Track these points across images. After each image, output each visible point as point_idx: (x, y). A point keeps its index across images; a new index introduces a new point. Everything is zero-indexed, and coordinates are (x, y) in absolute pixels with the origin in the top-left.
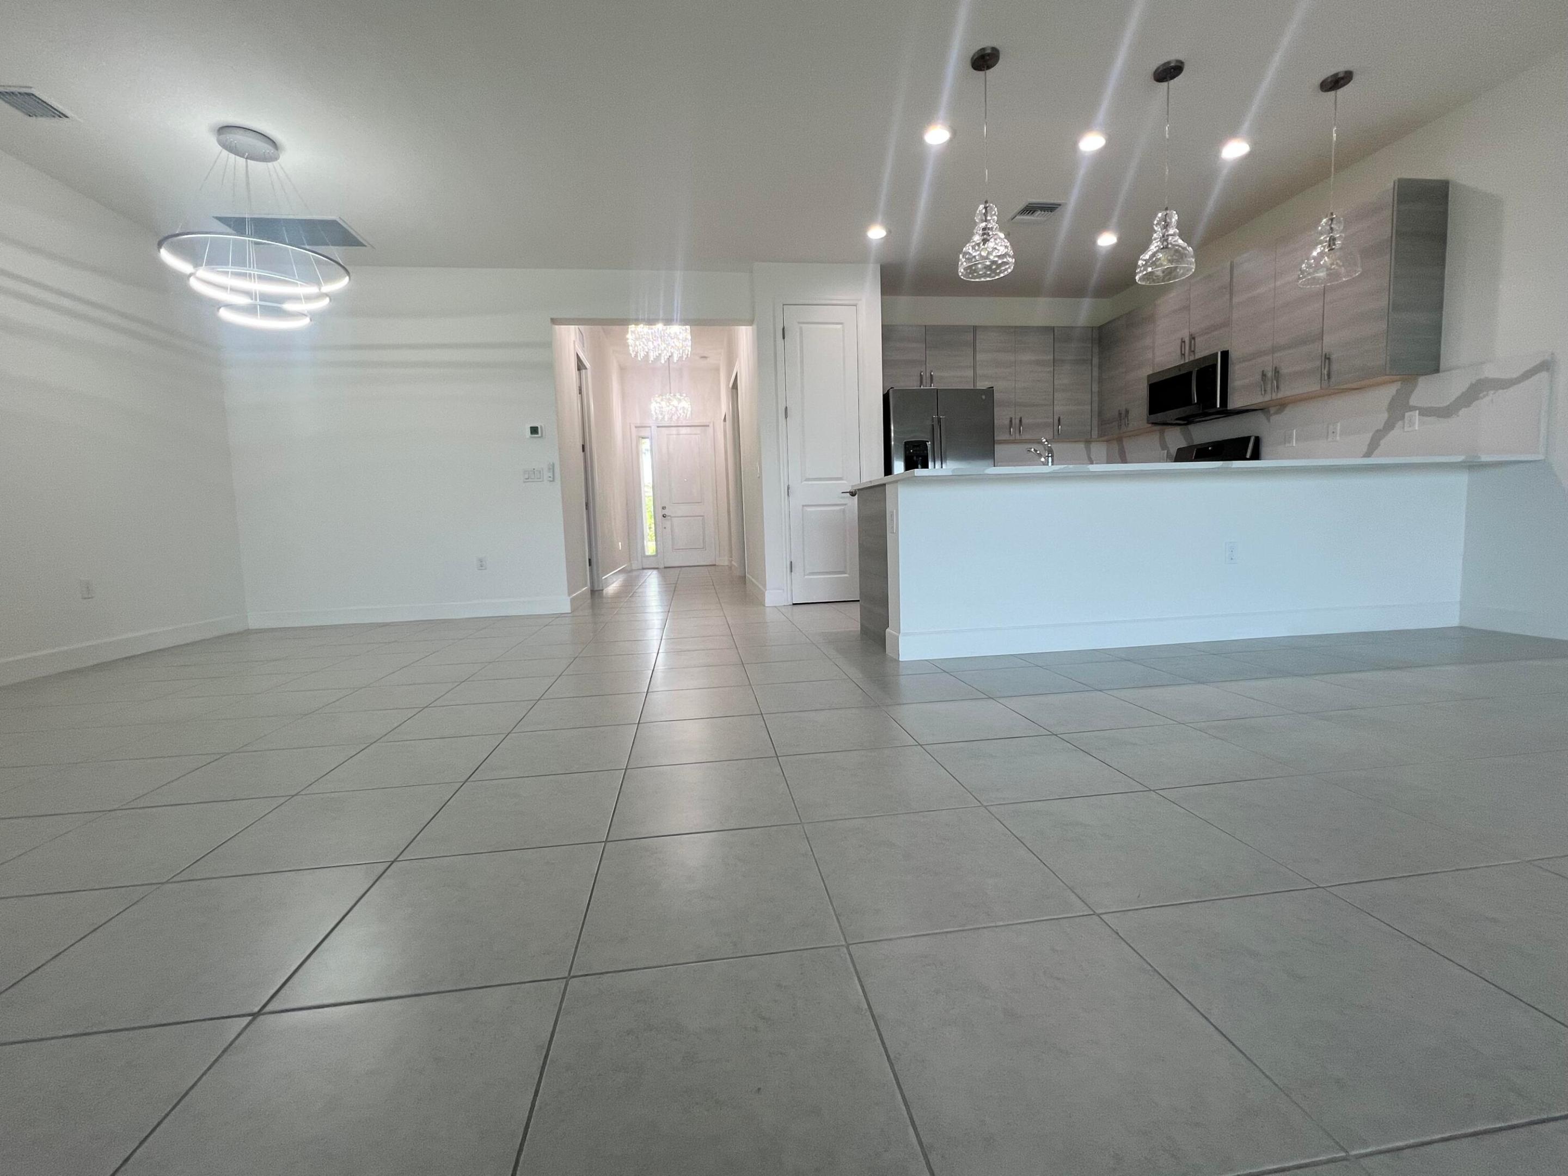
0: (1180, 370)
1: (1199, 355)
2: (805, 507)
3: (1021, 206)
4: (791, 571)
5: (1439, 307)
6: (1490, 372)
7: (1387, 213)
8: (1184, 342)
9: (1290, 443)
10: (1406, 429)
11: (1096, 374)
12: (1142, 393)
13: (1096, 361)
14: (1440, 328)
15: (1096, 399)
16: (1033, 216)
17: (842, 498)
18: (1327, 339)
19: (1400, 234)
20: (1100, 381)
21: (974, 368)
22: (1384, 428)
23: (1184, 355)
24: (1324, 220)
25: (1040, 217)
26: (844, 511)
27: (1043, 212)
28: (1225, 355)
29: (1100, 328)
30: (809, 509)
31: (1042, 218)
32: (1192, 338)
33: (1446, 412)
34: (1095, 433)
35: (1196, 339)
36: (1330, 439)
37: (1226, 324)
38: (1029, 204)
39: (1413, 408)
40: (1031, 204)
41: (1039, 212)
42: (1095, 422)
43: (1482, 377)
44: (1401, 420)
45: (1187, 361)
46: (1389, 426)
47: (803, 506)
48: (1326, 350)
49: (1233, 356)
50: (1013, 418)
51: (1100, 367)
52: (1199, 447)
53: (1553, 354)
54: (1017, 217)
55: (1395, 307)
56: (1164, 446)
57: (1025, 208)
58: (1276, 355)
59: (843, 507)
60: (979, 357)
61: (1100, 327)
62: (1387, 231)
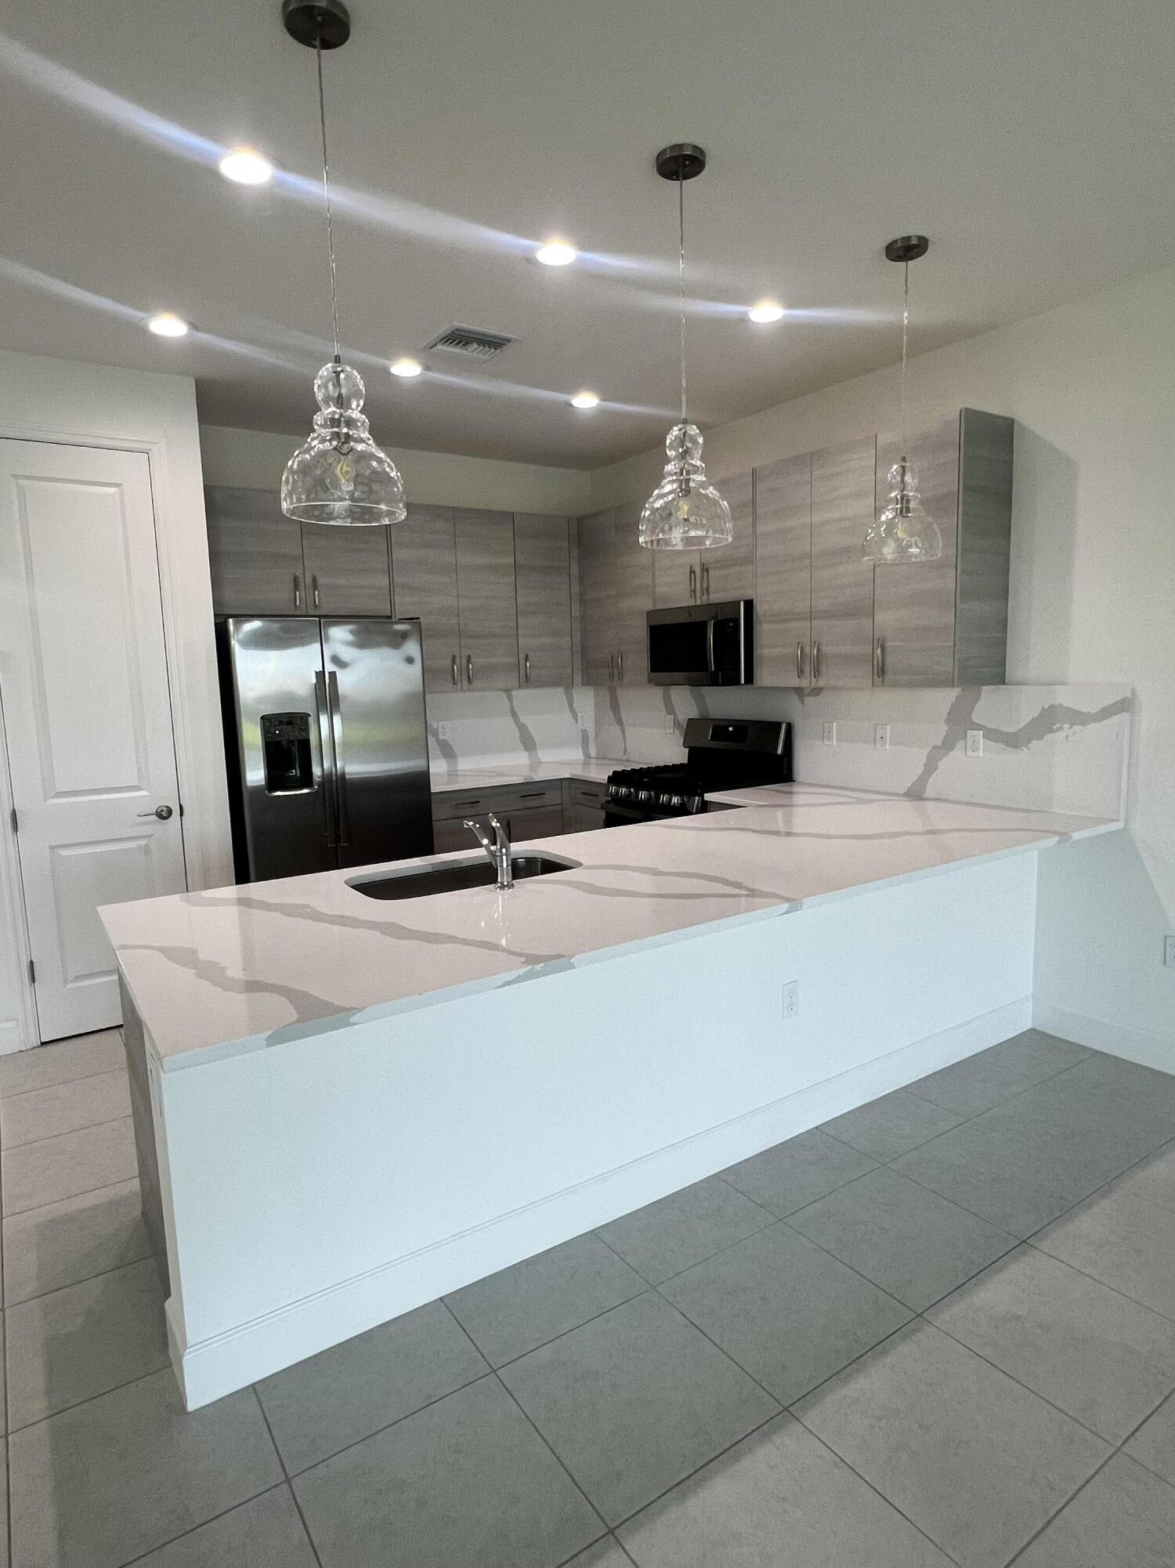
0: (690, 615)
1: (716, 597)
2: (56, 850)
3: (444, 329)
4: (33, 979)
5: (1003, 593)
6: (1064, 697)
7: (951, 455)
8: (694, 572)
9: (829, 740)
10: (970, 753)
11: (576, 589)
12: (640, 634)
13: (575, 570)
14: (1005, 621)
15: (576, 626)
16: (466, 350)
17: (139, 824)
18: (880, 617)
19: (968, 489)
20: (583, 602)
21: (389, 571)
22: (943, 742)
23: (695, 591)
24: (895, 467)
25: (478, 353)
26: (146, 850)
27: (482, 347)
28: (749, 604)
29: (580, 520)
30: (64, 853)
31: (481, 356)
32: (705, 569)
33: (1014, 741)
34: (578, 678)
35: (711, 573)
36: (878, 746)
37: (748, 560)
38: (456, 330)
39: (977, 727)
40: (460, 330)
41: (476, 346)
42: (578, 664)
43: (1057, 703)
44: (963, 739)
45: (699, 603)
46: (948, 745)
47: (52, 848)
48: (878, 633)
49: (760, 609)
50: (457, 655)
51: (581, 579)
52: (717, 723)
53: (1133, 690)
54: (439, 347)
55: (965, 593)
56: (670, 710)
57: (450, 334)
58: (815, 623)
59: (143, 842)
60: (398, 554)
61: (578, 519)
62: (950, 482)
